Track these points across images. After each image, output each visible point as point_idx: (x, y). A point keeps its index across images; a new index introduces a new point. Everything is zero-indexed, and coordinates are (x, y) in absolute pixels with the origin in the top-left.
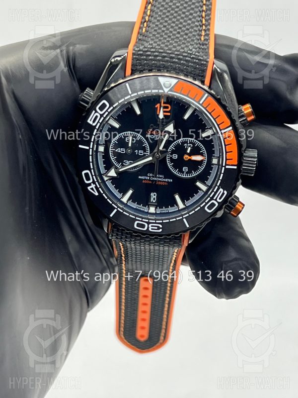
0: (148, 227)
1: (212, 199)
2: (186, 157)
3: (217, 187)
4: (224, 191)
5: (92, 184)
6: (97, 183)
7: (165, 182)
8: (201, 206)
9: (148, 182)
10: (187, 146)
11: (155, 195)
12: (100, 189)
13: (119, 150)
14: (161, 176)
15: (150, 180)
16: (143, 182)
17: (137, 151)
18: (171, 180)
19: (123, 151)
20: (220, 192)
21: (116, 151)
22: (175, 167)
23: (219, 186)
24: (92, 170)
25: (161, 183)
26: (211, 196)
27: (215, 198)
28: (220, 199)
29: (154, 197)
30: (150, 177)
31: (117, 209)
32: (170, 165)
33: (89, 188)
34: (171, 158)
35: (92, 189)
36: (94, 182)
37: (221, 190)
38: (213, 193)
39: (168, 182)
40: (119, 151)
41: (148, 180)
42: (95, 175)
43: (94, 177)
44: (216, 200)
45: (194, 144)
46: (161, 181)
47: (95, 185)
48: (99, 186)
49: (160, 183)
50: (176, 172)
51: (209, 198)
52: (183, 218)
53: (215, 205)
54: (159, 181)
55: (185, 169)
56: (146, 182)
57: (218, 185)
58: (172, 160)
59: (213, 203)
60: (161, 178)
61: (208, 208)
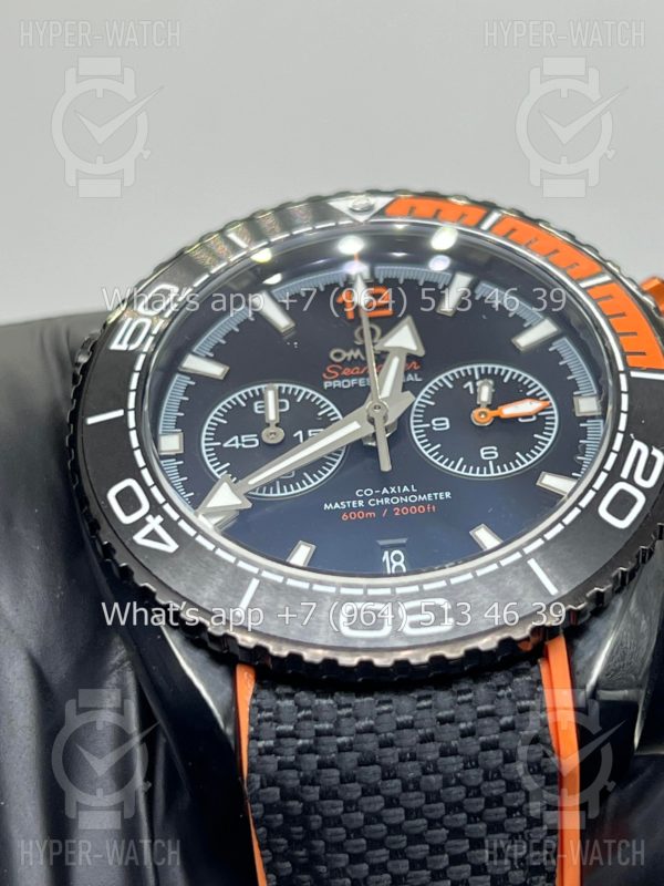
0: (396, 621)
1: (614, 476)
2: (481, 417)
3: (619, 438)
4: (650, 450)
5: (149, 518)
6: (167, 508)
7: (424, 503)
8: (583, 503)
9: (361, 515)
10: (475, 387)
11: (397, 558)
12: (182, 524)
13: (234, 442)
14: (406, 489)
15: (366, 508)
16: (345, 517)
17: (300, 432)
18: (448, 495)
19: (253, 443)
20: (639, 453)
21: (226, 445)
22: (449, 453)
23: (626, 433)
24: (145, 473)
25: (414, 510)
26: (608, 466)
27: (625, 474)
28: (646, 476)
29: (395, 564)
30: (365, 499)
31: (257, 576)
32: (428, 452)
33: (139, 538)
34: (429, 431)
35: (153, 536)
36: (156, 509)
37: (637, 445)
38: (613, 457)
39: (435, 502)
40: (237, 445)
41: (358, 509)
42: (157, 483)
43: (155, 491)
44: (630, 480)
45: (497, 378)
46: (409, 505)
47: (159, 519)
48: (175, 516)
49: (405, 511)
50: (457, 469)
51: (603, 476)
52: (525, 558)
53: (634, 500)
54: (400, 505)
55: (489, 452)
56: (353, 516)
57: (622, 426)
58: (432, 436)
59: (622, 492)
60: (407, 494)
61: (610, 509)
